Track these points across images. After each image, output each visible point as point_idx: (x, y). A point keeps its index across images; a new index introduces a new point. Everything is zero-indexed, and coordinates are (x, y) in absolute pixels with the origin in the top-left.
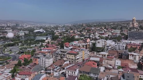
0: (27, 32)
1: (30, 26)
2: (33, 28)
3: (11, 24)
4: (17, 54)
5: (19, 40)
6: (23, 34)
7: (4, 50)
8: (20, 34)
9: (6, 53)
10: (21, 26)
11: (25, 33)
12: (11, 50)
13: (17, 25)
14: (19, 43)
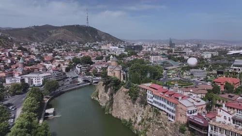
0: (216, 54)
1: (218, 47)
2: (226, 50)
3: (190, 44)
4: (202, 80)
5: (203, 63)
6: (210, 56)
7: (182, 73)
8: (203, 56)
9: (185, 77)
10: (204, 47)
11: (212, 55)
12: (192, 75)
13: (198, 45)
14: (204, 67)
